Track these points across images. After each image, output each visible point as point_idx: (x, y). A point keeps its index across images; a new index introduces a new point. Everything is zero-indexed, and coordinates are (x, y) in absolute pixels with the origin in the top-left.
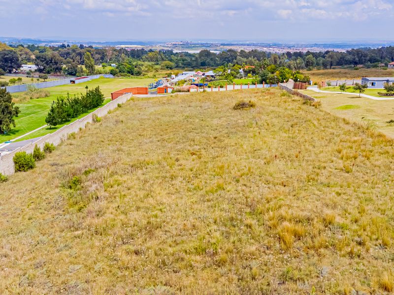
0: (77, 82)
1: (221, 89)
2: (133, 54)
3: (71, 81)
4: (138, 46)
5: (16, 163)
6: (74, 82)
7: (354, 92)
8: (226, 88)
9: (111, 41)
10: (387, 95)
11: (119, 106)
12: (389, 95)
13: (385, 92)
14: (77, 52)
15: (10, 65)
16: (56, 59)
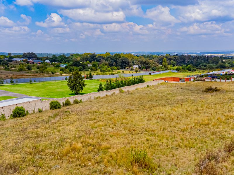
0: (152, 74)
1: (227, 81)
2: (204, 59)
3: (149, 73)
4: (219, 54)
5: (50, 105)
6: (150, 74)
8: (231, 80)
9: (203, 52)
11: (148, 86)
14: (168, 58)
15: (124, 65)
16: (148, 62)
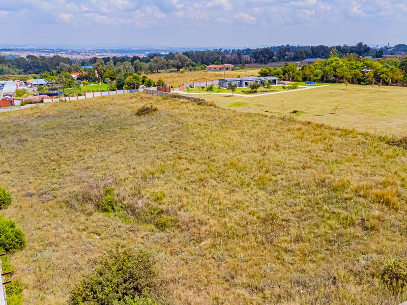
1: (80, 98)
7: (218, 92)
8: (85, 95)
10: (250, 92)
12: (253, 93)
13: (250, 90)
